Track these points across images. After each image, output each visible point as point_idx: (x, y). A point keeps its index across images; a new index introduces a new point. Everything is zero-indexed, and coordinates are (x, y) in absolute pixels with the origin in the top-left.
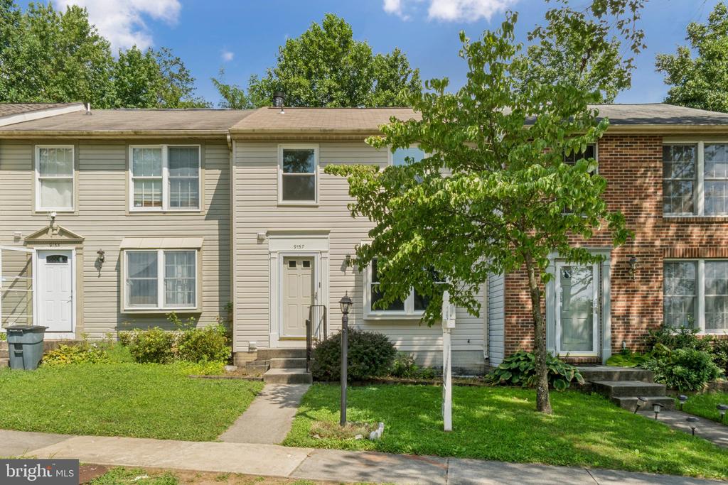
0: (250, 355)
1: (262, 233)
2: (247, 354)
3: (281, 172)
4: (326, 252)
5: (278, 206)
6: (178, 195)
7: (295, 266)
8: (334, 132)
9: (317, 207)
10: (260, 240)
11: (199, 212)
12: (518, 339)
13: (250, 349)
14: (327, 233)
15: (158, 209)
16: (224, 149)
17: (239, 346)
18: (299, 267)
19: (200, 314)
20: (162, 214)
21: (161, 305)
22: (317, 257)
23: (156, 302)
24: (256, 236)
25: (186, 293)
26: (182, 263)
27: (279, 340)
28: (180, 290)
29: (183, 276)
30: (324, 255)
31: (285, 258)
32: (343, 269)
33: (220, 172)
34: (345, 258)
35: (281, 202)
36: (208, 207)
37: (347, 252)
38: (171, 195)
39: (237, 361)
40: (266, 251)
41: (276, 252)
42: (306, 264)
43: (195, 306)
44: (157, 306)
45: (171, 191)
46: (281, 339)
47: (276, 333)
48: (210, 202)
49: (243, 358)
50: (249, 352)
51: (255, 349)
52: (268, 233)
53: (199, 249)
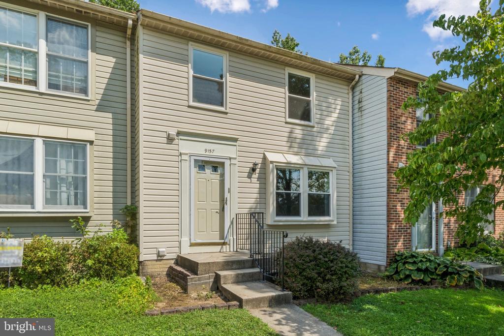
0: (159, 263)
1: (173, 132)
2: (155, 262)
3: (191, 73)
4: (235, 159)
5: (189, 107)
6: (58, 77)
7: (204, 170)
8: (248, 43)
9: (226, 113)
10: (170, 140)
11: (89, 100)
12: (396, 241)
13: (158, 256)
14: (236, 140)
15: (32, 88)
16: (120, 36)
17: (146, 253)
18: (208, 171)
19: (90, 217)
20: (37, 95)
21: (40, 206)
22: (227, 163)
23: (32, 203)
24: (165, 135)
25: (72, 193)
26: (68, 157)
27: (190, 246)
28: (64, 189)
29: (67, 173)
30: (233, 161)
31: (195, 160)
32: (250, 177)
33: (114, 60)
34: (252, 166)
35: (192, 103)
36: (99, 97)
37: (254, 160)
38: (50, 75)
39: (144, 271)
40: (177, 153)
41: (187, 154)
42: (215, 169)
43: (86, 208)
44: (33, 208)
45: (49, 71)
46: (192, 245)
47: (187, 239)
48: (102, 91)
49: (149, 267)
50: (157, 260)
51: (164, 256)
52: (179, 133)
53: (91, 143)
